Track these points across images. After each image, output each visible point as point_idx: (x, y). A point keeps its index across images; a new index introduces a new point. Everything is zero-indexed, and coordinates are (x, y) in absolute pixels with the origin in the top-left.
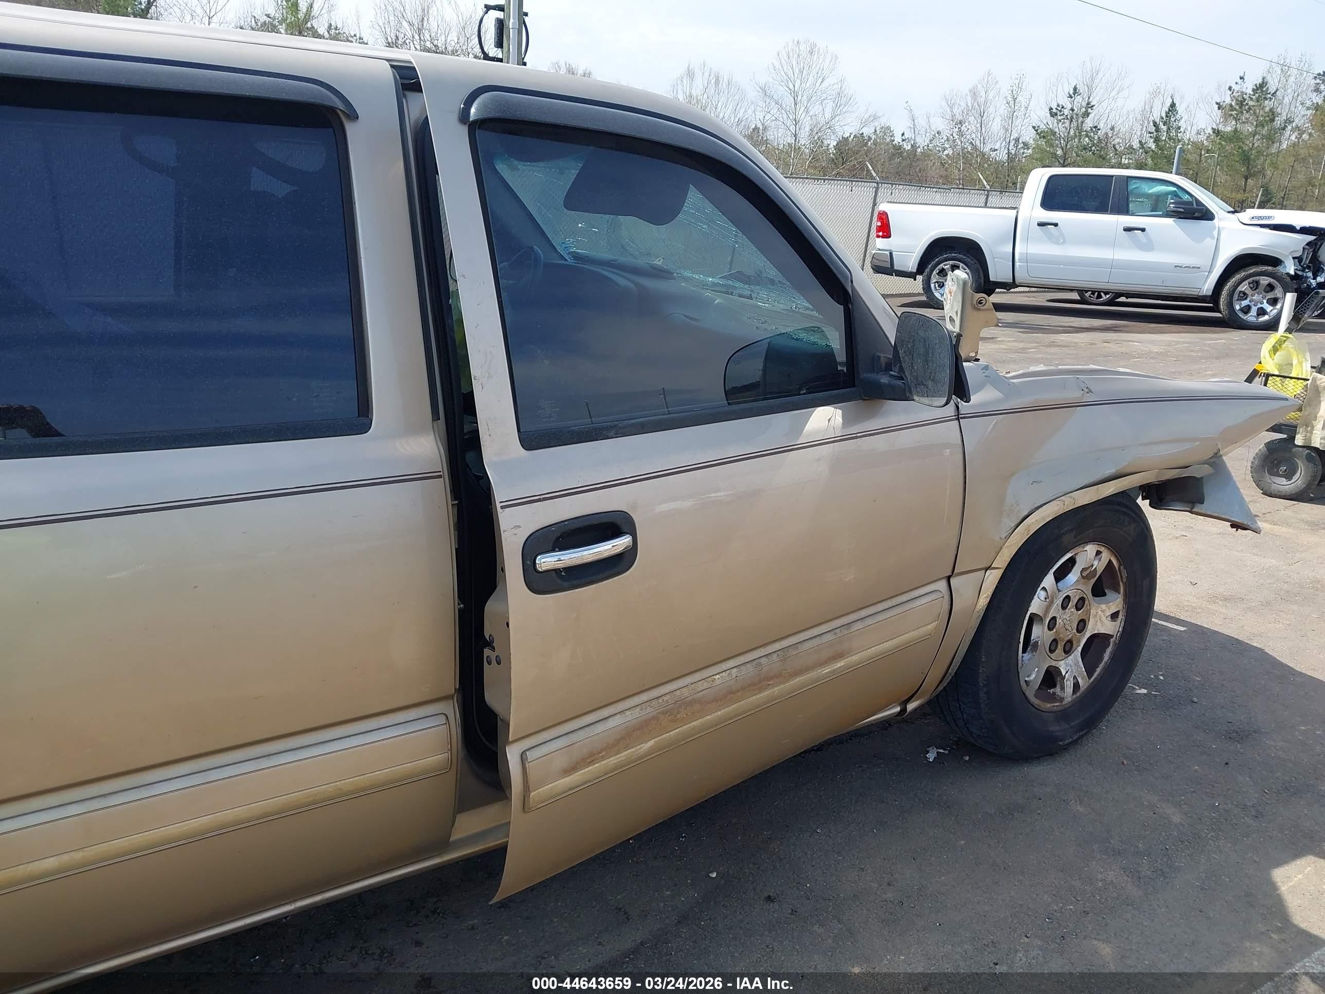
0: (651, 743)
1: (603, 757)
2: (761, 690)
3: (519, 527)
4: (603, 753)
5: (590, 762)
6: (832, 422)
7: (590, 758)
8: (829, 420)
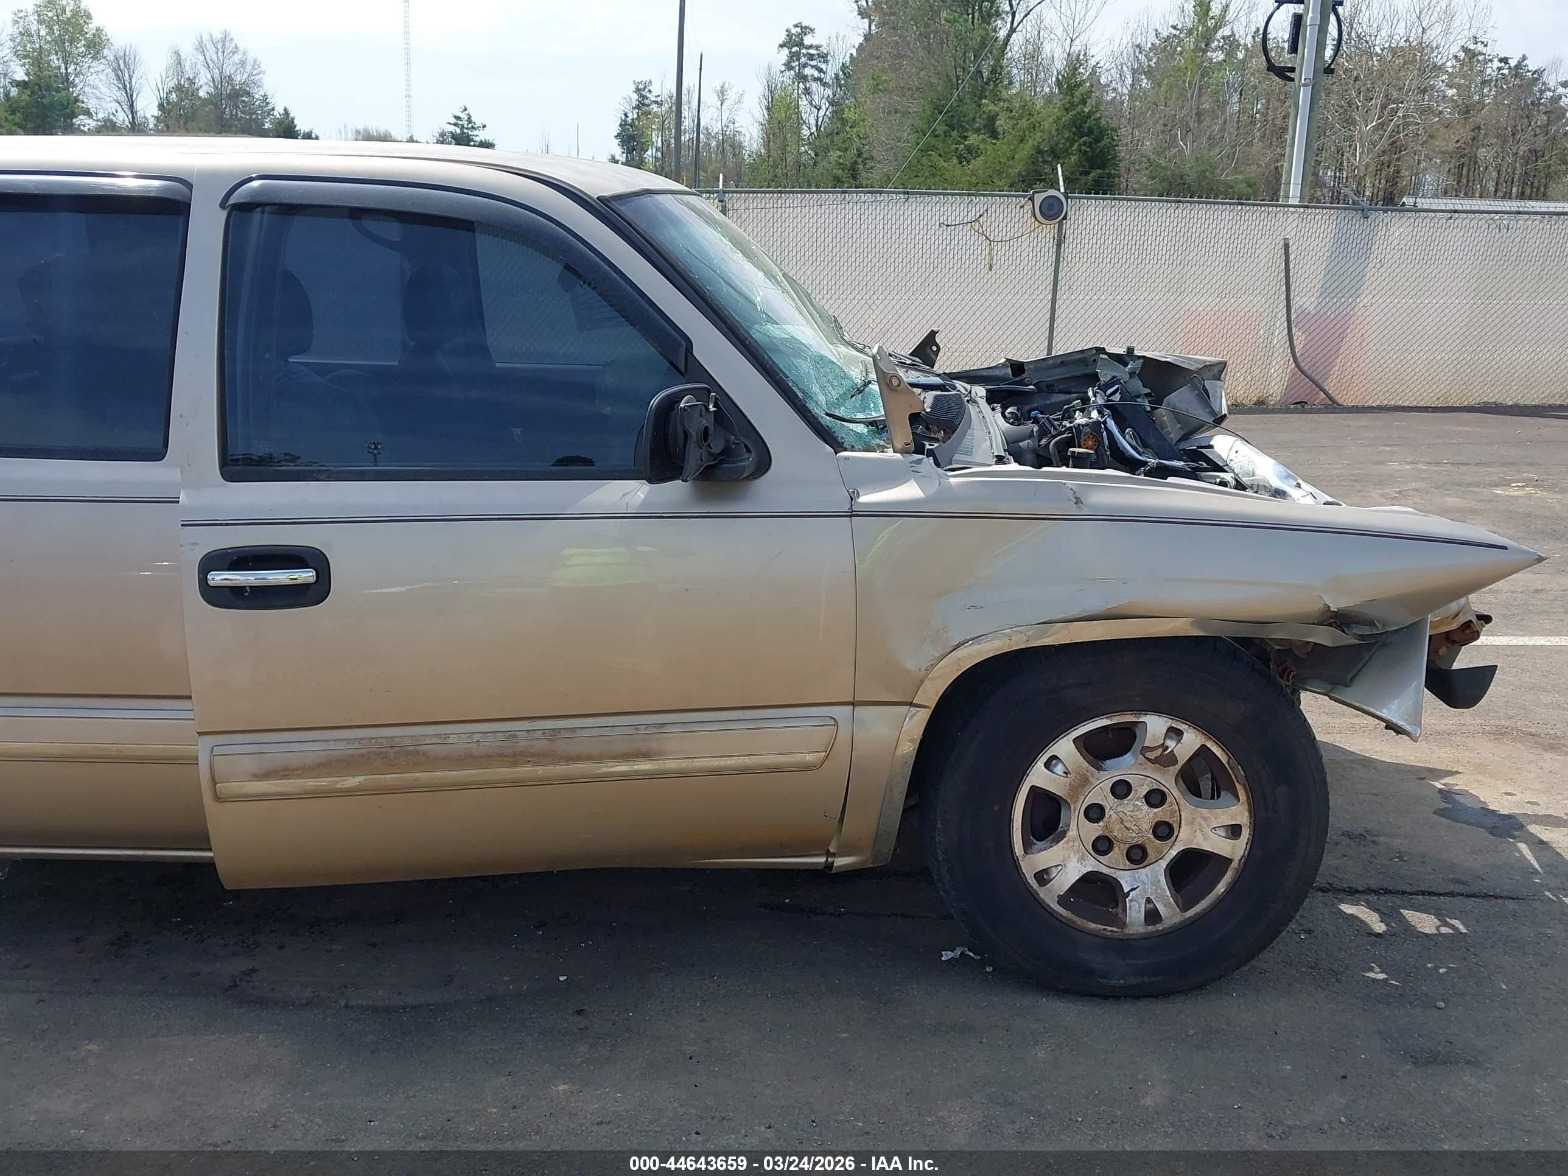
0: (361, 778)
1: (298, 775)
2: (515, 764)
3: (198, 544)
4: (299, 772)
5: (283, 776)
6: (627, 498)
7: (284, 773)
8: (624, 495)
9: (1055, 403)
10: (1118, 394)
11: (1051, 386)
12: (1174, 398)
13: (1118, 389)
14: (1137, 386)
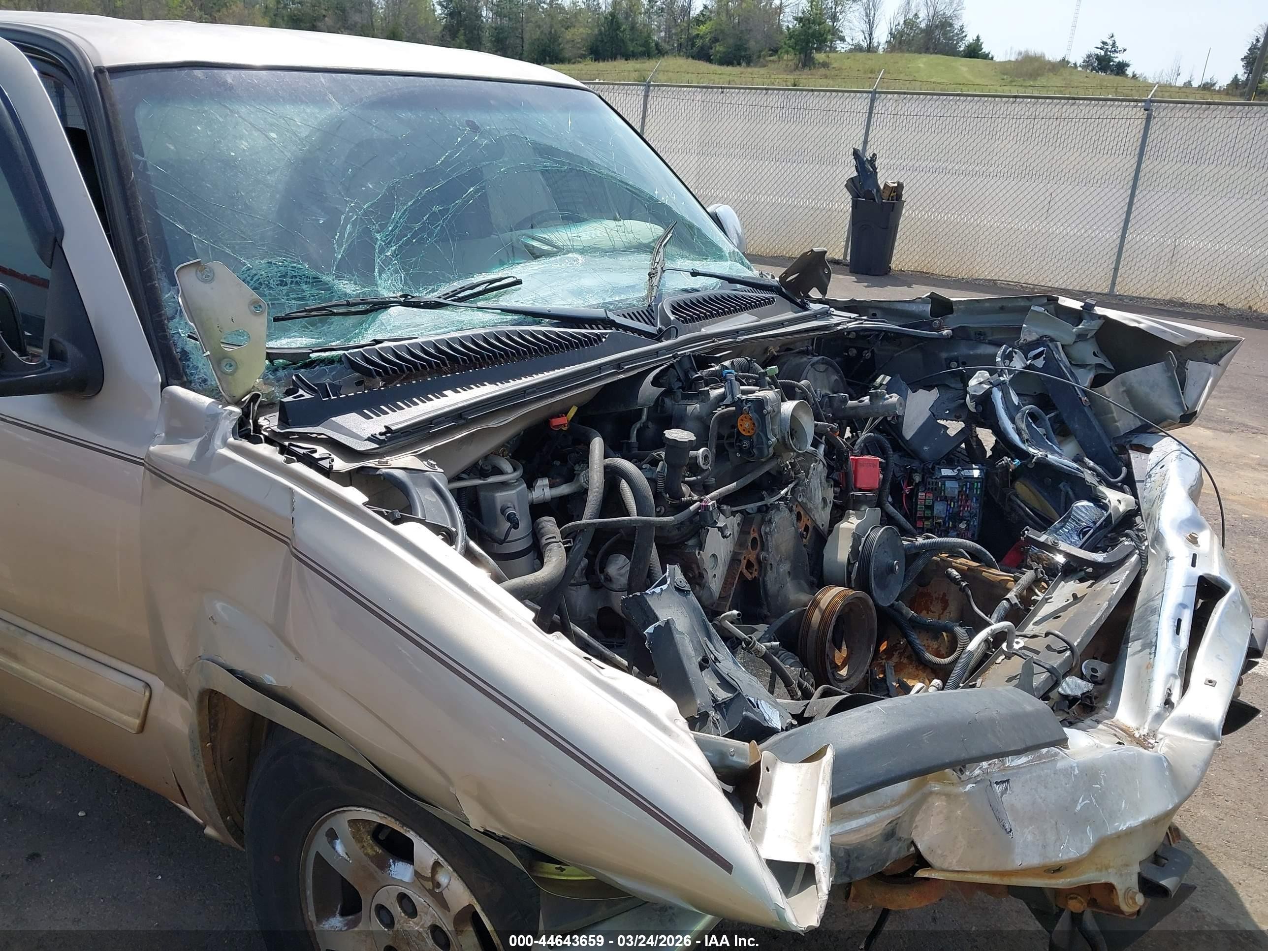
9: (980, 355)
10: (1042, 358)
11: (980, 334)
12: (1135, 376)
13: (1041, 353)
14: (1087, 352)
